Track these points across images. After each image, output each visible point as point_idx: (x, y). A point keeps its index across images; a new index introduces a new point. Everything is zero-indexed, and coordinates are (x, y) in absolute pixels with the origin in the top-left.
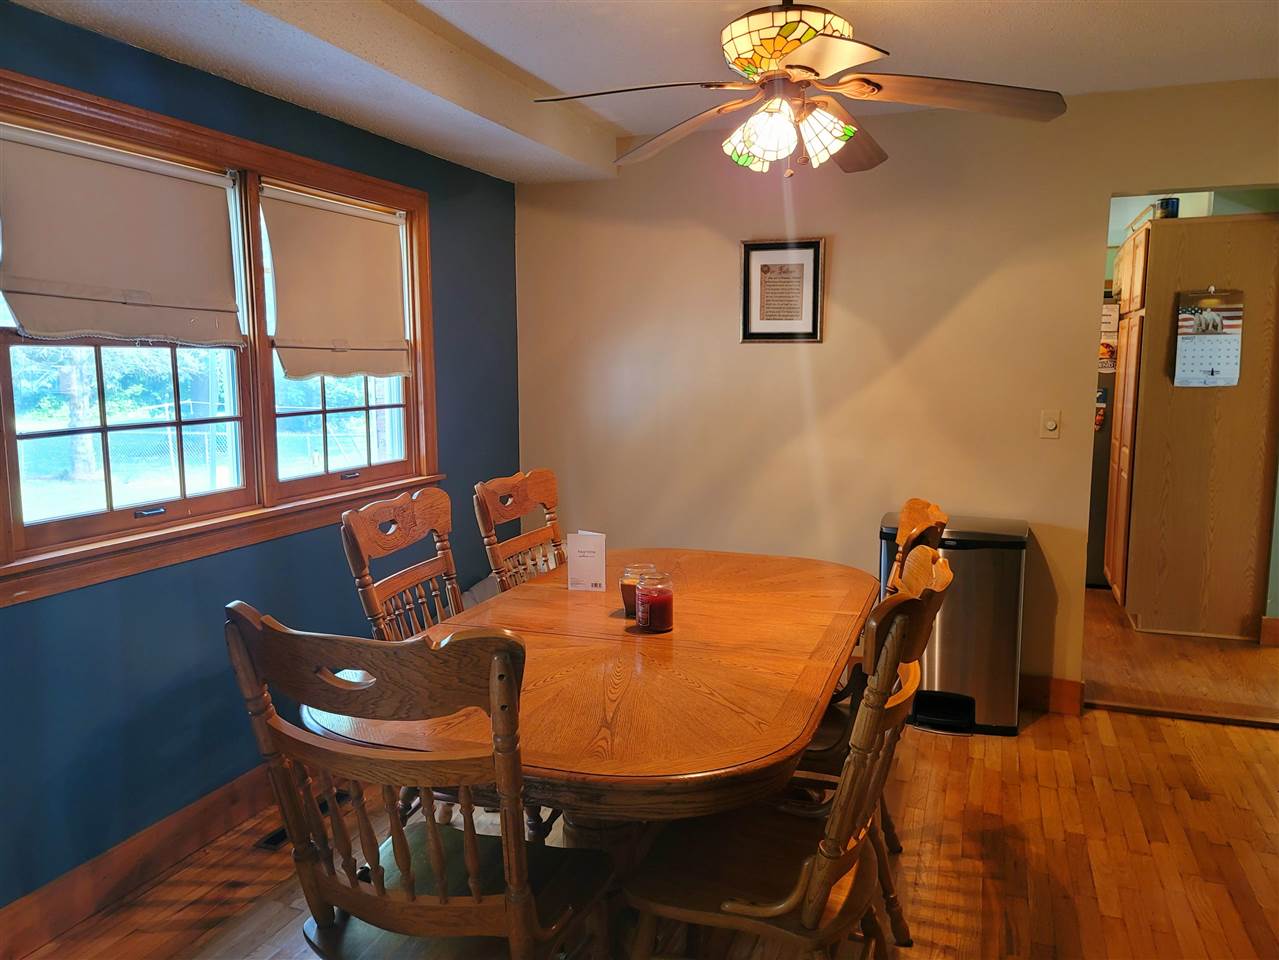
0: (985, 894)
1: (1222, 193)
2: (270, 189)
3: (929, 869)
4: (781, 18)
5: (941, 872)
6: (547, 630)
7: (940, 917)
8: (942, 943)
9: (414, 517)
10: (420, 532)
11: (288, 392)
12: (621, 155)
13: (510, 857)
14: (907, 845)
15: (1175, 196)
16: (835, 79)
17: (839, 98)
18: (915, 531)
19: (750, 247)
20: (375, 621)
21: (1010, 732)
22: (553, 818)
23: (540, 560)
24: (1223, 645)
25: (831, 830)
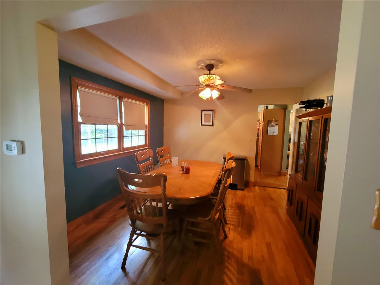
0: (239, 216)
1: (275, 105)
2: (124, 99)
3: (230, 212)
4: (209, 76)
5: (232, 213)
6: (169, 173)
7: (232, 220)
8: (232, 224)
9: (146, 154)
10: (148, 156)
11: (126, 132)
12: (181, 96)
13: (164, 210)
14: (227, 208)
15: (268, 105)
16: (217, 86)
17: (217, 88)
18: (229, 157)
19: (202, 111)
20: (140, 171)
21: (243, 190)
22: (169, 204)
23: (167, 161)
24: (275, 176)
25: (216, 206)
